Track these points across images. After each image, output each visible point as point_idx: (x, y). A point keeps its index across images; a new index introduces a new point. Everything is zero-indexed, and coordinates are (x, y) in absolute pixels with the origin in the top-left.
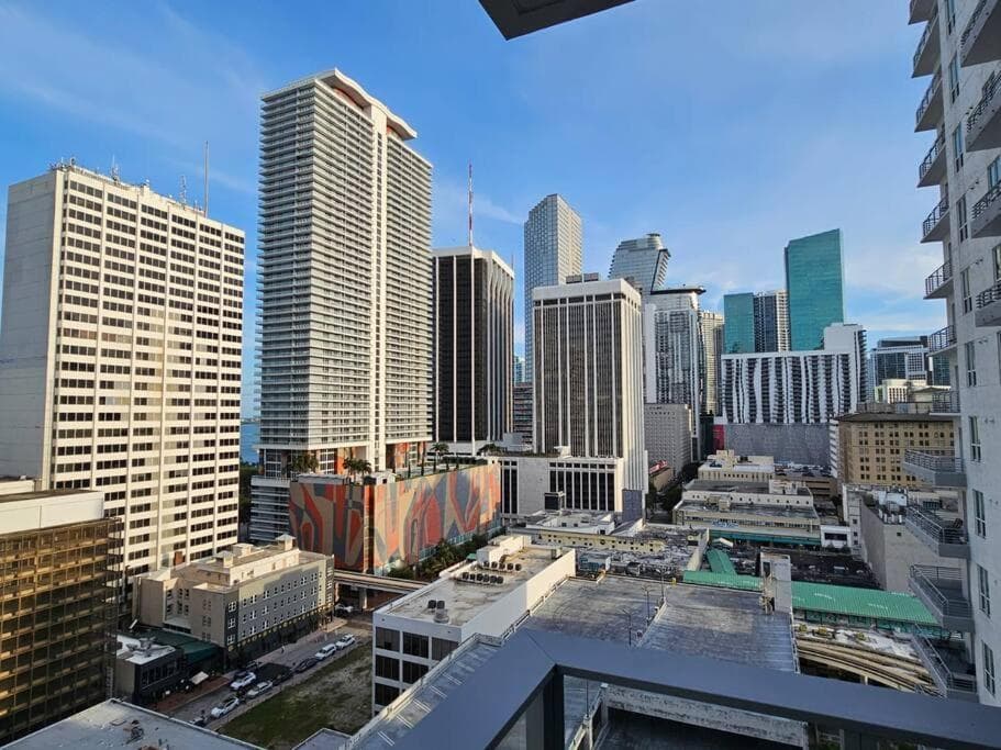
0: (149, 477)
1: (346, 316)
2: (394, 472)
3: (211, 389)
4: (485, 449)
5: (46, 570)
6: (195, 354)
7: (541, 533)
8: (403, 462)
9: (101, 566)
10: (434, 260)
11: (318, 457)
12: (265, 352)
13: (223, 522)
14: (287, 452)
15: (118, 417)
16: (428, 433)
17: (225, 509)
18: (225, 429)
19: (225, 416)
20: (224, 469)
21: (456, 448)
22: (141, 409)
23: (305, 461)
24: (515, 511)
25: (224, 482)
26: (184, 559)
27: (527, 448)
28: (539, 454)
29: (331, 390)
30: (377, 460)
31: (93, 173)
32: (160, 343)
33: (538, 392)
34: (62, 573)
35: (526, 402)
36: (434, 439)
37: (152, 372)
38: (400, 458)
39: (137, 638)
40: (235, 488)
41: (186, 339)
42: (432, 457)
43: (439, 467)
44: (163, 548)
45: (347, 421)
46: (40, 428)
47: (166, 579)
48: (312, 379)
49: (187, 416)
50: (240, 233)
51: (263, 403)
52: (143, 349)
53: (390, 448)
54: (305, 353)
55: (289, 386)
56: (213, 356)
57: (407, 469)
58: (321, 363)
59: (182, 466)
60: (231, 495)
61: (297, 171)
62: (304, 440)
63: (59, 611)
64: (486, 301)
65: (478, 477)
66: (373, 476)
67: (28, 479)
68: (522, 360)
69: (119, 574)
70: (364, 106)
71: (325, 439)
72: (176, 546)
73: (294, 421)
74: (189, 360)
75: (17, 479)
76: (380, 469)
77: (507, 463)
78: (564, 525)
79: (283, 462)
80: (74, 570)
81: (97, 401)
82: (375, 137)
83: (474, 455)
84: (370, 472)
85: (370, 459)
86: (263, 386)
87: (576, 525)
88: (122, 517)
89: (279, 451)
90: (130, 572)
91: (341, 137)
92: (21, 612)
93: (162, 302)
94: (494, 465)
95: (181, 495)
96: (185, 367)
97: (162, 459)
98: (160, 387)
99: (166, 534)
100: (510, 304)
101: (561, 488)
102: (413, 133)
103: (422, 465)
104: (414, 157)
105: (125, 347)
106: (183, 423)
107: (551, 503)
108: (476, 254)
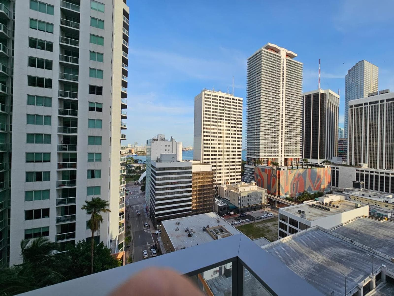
0: (221, 162)
1: (272, 119)
2: (287, 167)
3: (235, 141)
4: (324, 162)
5: (202, 180)
6: (231, 132)
7: (350, 196)
8: (290, 164)
9: (212, 182)
10: (303, 97)
11: (263, 161)
12: (248, 131)
13: (237, 175)
14: (254, 158)
15: (215, 148)
16: (300, 155)
17: (238, 172)
18: (238, 152)
19: (238, 148)
20: (238, 162)
21: (311, 161)
22: (219, 146)
23: (258, 161)
24: (337, 186)
25: (238, 165)
26: (229, 183)
27: (344, 163)
28: (350, 165)
29: (267, 141)
30: (281, 163)
31: (209, 91)
32: (223, 130)
33: (351, 141)
34: (204, 182)
35: (344, 145)
36: (303, 157)
37: (221, 137)
38: (289, 162)
39: (219, 200)
40: (240, 167)
41: (229, 128)
42: (302, 163)
43: (304, 167)
44: (224, 180)
45: (271, 150)
46: (201, 150)
47: (225, 187)
48: (261, 138)
49: (229, 148)
50: (242, 99)
51: (248, 145)
52: (220, 131)
53: (286, 160)
54: (259, 131)
55: (255, 140)
56: (235, 132)
57: (292, 166)
58: (264, 133)
59: (228, 160)
60: (239, 169)
61: (257, 78)
62: (259, 155)
63: (204, 190)
64: (326, 108)
65: (320, 172)
66: (280, 167)
67: (199, 161)
68: (343, 129)
69: (215, 184)
70: (278, 51)
71: (265, 156)
72: (227, 180)
73: (256, 150)
74: (229, 134)
75: (197, 160)
76: (282, 166)
77: (334, 168)
78: (363, 195)
79: (253, 161)
80: (207, 181)
81: (211, 144)
82: (282, 60)
83: (319, 164)
84: (279, 166)
85: (279, 162)
86: (248, 140)
87: (370, 196)
88: (216, 171)
89: (252, 158)
90: (218, 184)
91: (270, 64)
92: (198, 189)
93: (223, 119)
94: (327, 167)
95: (228, 167)
96: (229, 136)
97: (224, 159)
98: (223, 141)
99: (225, 176)
100: (337, 108)
101: (362, 180)
102: (296, 55)
103: (298, 166)
104: (296, 63)
105: (216, 131)
106: (228, 150)
107: (356, 185)
108: (321, 91)
